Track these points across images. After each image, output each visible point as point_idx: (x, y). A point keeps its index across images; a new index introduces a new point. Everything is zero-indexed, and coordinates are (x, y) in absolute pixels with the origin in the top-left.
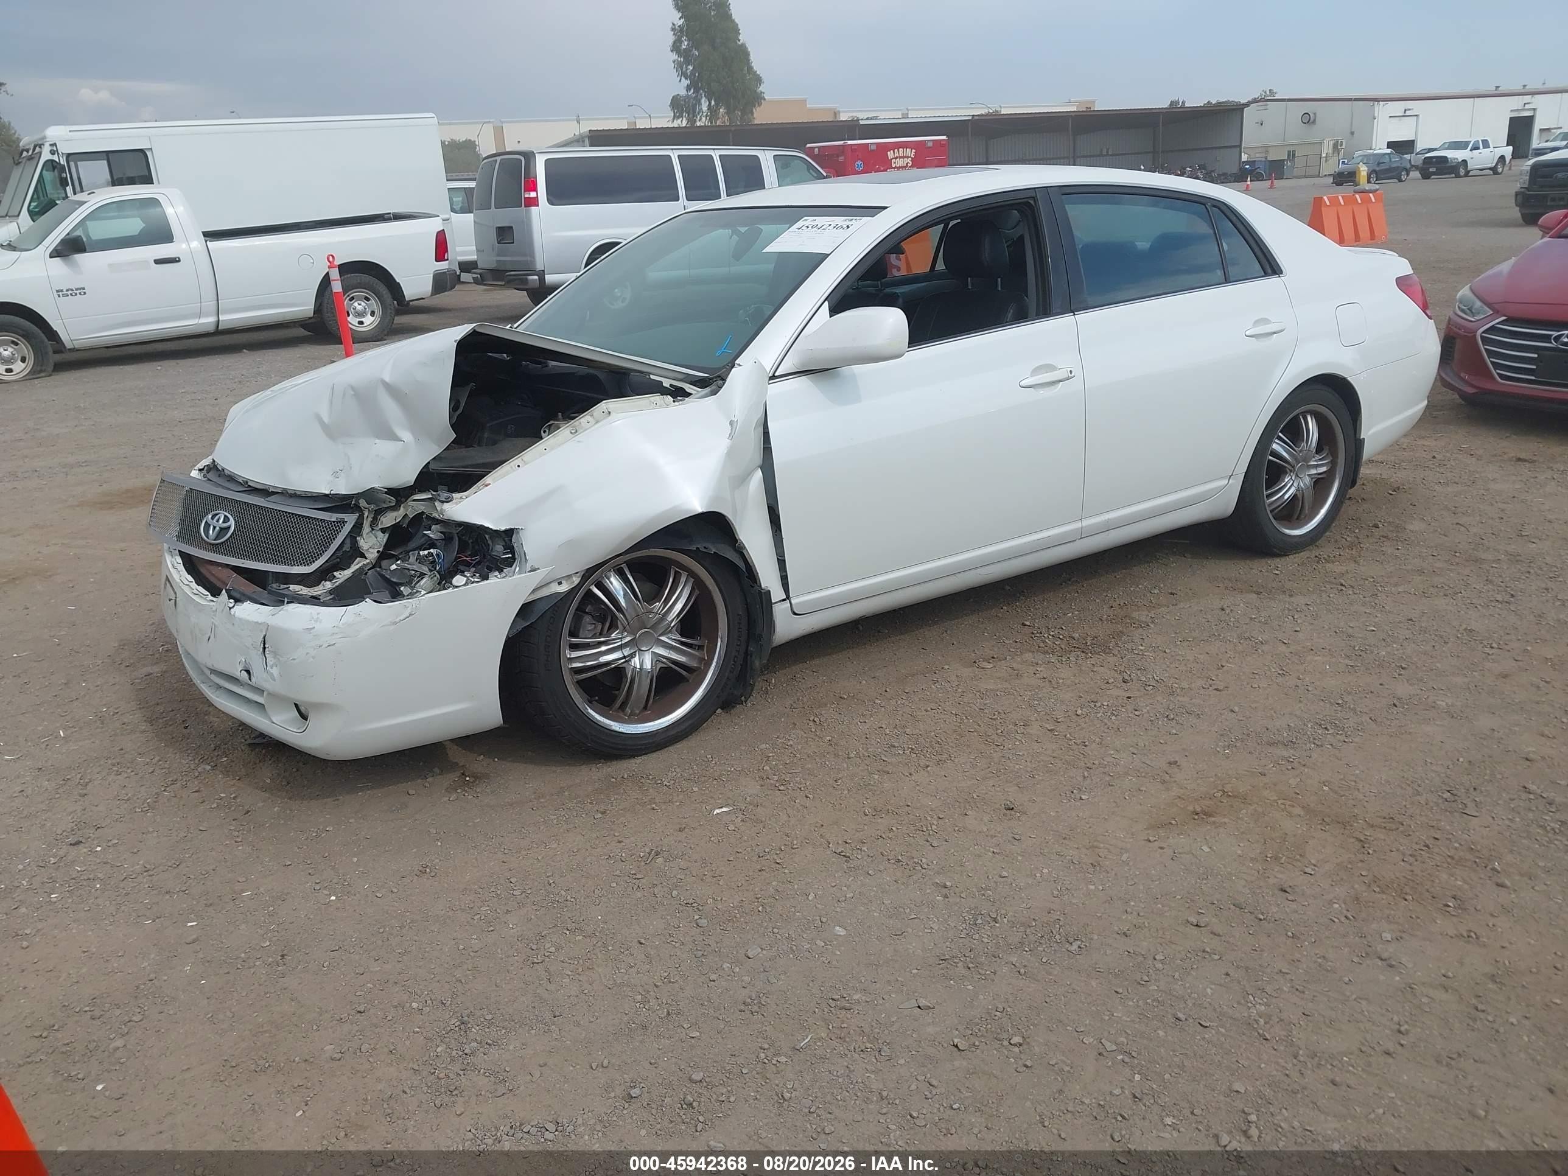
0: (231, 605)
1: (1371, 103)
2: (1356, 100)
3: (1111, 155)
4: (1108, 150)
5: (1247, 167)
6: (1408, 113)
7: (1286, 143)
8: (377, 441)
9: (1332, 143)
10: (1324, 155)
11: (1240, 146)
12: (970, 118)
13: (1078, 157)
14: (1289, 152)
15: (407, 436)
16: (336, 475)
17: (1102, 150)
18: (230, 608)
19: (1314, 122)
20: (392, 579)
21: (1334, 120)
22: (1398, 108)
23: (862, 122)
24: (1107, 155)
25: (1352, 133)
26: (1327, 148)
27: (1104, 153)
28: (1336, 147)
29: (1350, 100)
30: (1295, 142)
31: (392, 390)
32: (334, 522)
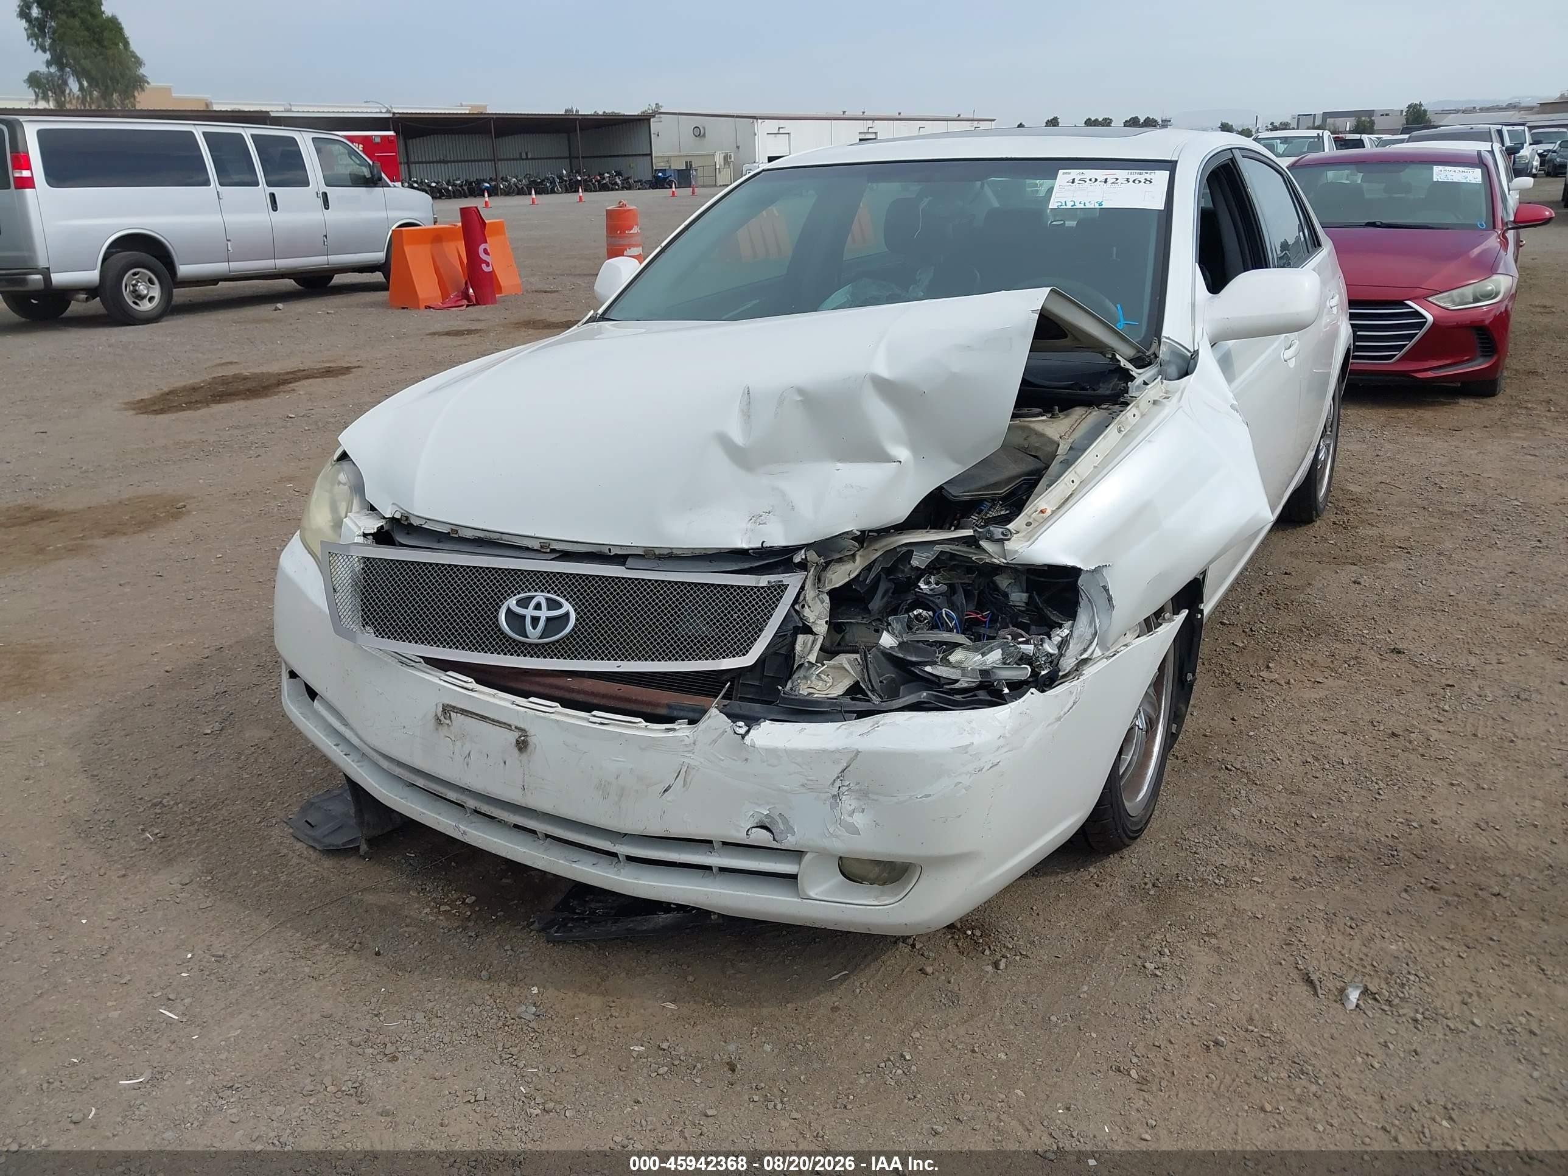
0: (742, 731)
1: (751, 120)
2: (738, 117)
3: (532, 159)
4: (527, 154)
5: (660, 174)
6: (781, 131)
7: (682, 154)
8: (839, 465)
9: (722, 156)
10: (718, 167)
11: (651, 155)
12: (391, 115)
13: (498, 160)
14: (686, 162)
15: (902, 453)
16: (756, 519)
17: (521, 154)
18: (743, 737)
19: (704, 135)
20: (909, 658)
21: (720, 135)
22: (772, 126)
23: (273, 114)
24: (527, 159)
25: (738, 147)
26: (719, 160)
27: (524, 156)
28: (726, 158)
29: (733, 116)
30: (690, 153)
31: (887, 389)
32: (763, 588)
